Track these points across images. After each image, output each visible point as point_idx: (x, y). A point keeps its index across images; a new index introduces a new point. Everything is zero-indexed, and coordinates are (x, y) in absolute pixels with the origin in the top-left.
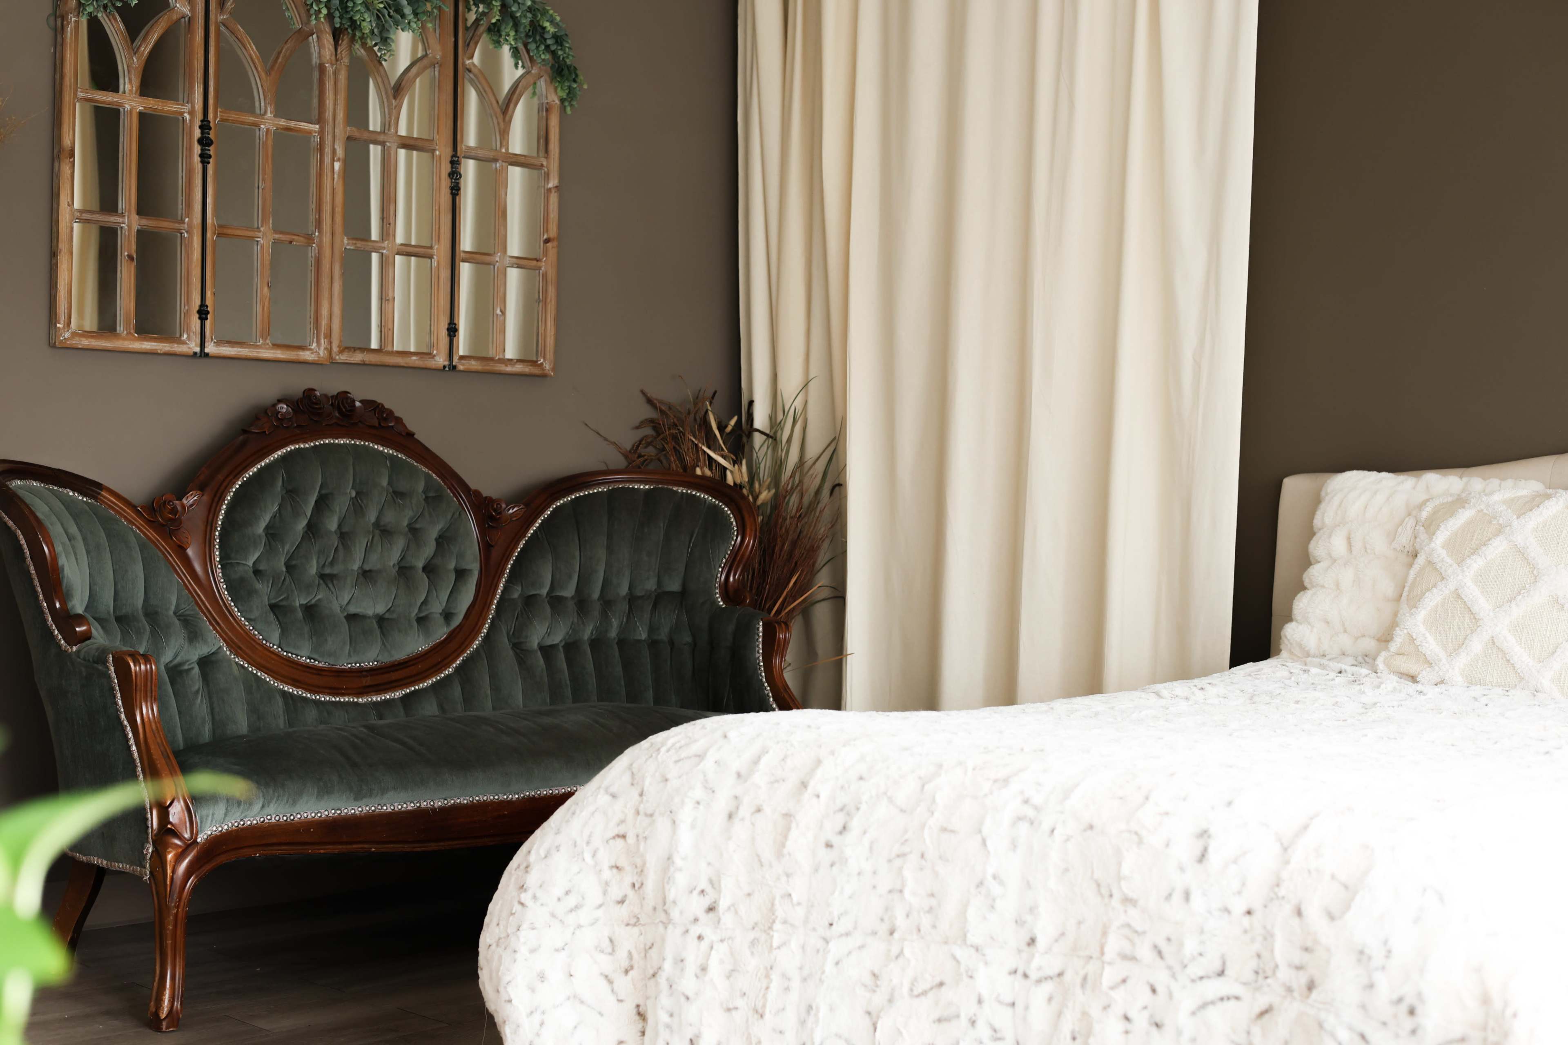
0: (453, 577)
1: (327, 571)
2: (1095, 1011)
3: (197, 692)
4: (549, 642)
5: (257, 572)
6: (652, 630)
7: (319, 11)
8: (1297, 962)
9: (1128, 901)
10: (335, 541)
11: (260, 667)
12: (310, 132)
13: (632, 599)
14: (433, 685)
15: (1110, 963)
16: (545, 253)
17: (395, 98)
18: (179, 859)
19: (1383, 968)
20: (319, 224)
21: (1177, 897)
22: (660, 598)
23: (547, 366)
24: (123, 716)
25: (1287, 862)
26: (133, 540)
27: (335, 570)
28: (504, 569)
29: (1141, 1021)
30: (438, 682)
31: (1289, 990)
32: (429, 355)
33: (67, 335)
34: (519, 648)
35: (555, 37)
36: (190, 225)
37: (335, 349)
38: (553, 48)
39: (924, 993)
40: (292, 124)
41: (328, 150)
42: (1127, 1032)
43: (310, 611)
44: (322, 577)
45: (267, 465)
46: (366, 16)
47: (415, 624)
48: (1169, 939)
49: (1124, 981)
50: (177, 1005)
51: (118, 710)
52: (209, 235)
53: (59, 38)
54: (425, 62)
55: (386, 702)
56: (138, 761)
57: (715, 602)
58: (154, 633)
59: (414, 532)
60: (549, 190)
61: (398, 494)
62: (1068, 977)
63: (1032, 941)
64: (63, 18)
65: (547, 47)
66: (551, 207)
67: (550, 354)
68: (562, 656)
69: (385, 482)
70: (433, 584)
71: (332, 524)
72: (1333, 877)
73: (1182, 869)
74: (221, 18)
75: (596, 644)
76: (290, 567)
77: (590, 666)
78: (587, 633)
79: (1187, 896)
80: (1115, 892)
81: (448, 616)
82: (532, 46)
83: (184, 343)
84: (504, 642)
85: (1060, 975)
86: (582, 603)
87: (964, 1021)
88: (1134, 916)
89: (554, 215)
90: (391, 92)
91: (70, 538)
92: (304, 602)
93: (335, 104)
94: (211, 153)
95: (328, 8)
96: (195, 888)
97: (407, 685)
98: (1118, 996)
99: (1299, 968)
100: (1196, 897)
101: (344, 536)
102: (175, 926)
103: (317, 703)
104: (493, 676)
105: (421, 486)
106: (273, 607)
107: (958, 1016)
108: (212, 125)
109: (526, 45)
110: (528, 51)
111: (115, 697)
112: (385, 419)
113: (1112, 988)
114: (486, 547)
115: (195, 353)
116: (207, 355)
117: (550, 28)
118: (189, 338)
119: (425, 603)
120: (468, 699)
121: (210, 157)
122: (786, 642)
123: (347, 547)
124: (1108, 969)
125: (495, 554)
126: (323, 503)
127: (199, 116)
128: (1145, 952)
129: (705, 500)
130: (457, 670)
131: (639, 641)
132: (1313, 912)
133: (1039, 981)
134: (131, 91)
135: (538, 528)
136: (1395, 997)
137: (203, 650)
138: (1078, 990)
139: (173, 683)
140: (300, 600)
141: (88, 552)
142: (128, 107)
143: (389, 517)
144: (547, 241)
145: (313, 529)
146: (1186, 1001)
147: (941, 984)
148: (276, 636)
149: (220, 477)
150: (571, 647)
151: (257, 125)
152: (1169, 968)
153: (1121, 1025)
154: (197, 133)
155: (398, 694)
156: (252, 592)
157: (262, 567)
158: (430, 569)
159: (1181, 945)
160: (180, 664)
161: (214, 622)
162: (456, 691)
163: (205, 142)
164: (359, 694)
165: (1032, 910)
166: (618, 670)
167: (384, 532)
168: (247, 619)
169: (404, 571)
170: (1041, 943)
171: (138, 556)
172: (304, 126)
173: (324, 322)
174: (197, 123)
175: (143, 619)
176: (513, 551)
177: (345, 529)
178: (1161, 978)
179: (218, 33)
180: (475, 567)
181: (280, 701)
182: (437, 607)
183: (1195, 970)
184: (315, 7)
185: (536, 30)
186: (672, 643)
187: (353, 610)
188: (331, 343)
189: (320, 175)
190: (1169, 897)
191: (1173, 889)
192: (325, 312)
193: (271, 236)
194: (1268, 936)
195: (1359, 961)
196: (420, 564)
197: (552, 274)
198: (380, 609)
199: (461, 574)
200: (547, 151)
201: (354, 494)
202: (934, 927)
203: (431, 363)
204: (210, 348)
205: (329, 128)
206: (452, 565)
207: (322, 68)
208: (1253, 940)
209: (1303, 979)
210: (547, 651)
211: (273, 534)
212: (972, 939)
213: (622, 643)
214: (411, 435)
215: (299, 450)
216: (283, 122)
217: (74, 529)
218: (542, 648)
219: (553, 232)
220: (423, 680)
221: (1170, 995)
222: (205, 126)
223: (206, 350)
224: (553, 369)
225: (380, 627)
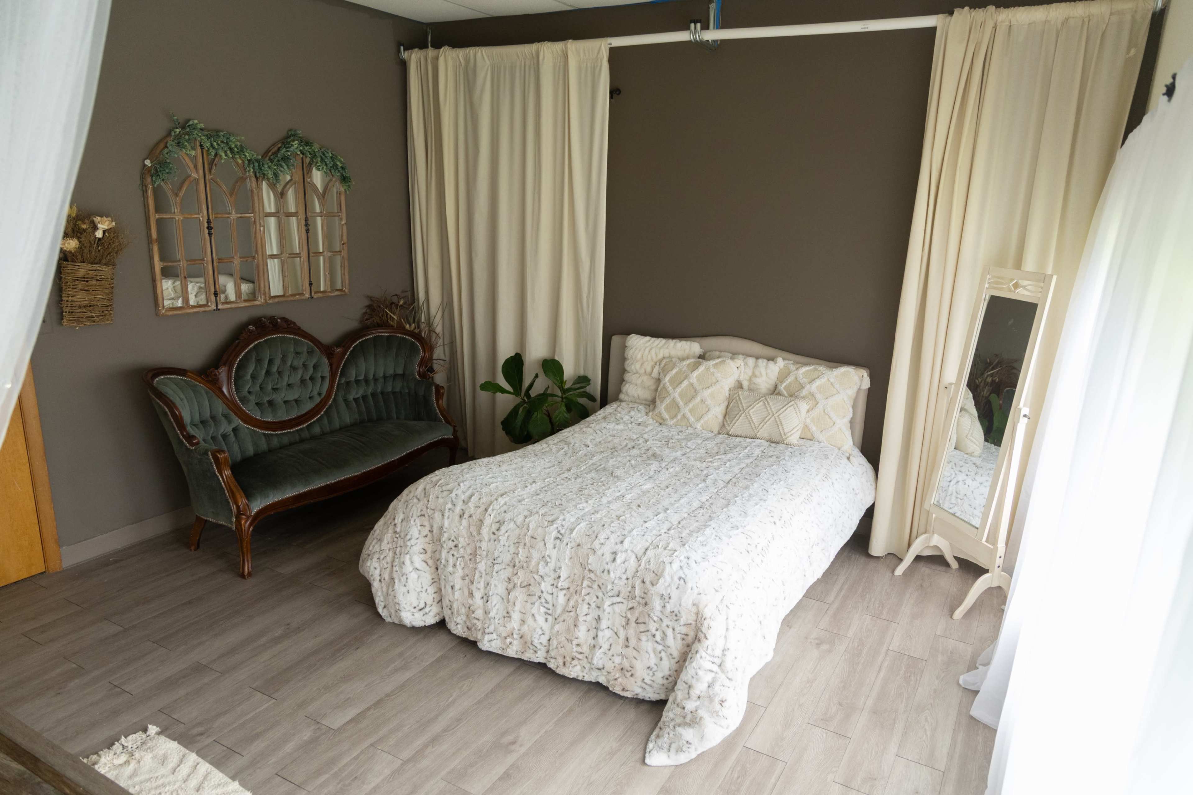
0: (320, 380)
1: (275, 387)
2: (580, 601)
3: (234, 442)
4: (356, 397)
5: (249, 392)
6: (393, 388)
7: (250, 170)
8: (642, 596)
9: (590, 570)
10: (277, 375)
11: (254, 426)
12: (249, 217)
13: (385, 377)
14: (317, 419)
15: (584, 588)
16: (343, 249)
17: (282, 198)
18: (246, 522)
19: (668, 602)
20: (257, 252)
21: (606, 572)
22: (395, 376)
23: (347, 291)
24: (217, 473)
25: (640, 566)
26: (203, 392)
27: (278, 387)
28: (338, 372)
29: (593, 605)
30: (318, 418)
31: (639, 603)
32: (302, 294)
33: (163, 311)
34: (346, 401)
35: (342, 167)
36: (207, 261)
37: (268, 299)
38: (341, 172)
39: (524, 587)
40: (243, 215)
41: (258, 223)
42: (589, 608)
43: (271, 403)
44: (273, 389)
45: (248, 351)
46: (269, 172)
47: (309, 400)
48: (603, 584)
49: (588, 594)
50: (250, 569)
51: (214, 471)
52: (215, 264)
53: (145, 194)
54: (292, 182)
55: (301, 429)
56: (225, 489)
57: (416, 378)
58: (215, 425)
59: (305, 366)
60: (343, 225)
61: (297, 353)
62: (571, 590)
63: (559, 577)
64: (146, 187)
65: (339, 171)
66: (344, 231)
67: (347, 286)
68: (361, 401)
69: (292, 350)
70: (313, 384)
71: (275, 369)
72: (654, 572)
73: (607, 564)
74: (211, 177)
75: (373, 395)
76: (261, 388)
77: (372, 403)
78: (370, 391)
79: (609, 572)
80: (586, 567)
81: (319, 394)
82: (333, 171)
83: (209, 306)
84: (340, 399)
85: (568, 588)
86: (366, 381)
87: (537, 597)
88: (592, 575)
89: (345, 234)
90: (280, 196)
91: (182, 400)
92: (268, 399)
93: (259, 205)
94: (213, 232)
95: (254, 169)
96: (253, 530)
97: (307, 421)
98: (587, 598)
99: (643, 598)
100: (612, 573)
101: (280, 373)
102: (247, 544)
103: (276, 435)
104: (338, 413)
105: (305, 349)
106: (257, 404)
107: (535, 595)
108: (212, 221)
109: (330, 170)
110: (331, 172)
111: (213, 466)
112: (289, 324)
113: (586, 595)
114: (331, 365)
115: (214, 310)
116: (219, 309)
117: (340, 165)
118: (211, 304)
119: (312, 391)
120: (330, 422)
121: (212, 234)
122: (443, 393)
123: (281, 377)
124: (583, 590)
125: (334, 367)
126: (271, 362)
127: (206, 218)
128: (595, 586)
129: (409, 340)
130: (325, 412)
131: (389, 392)
132: (647, 582)
133: (562, 590)
134: (178, 212)
135: (349, 355)
136: (672, 610)
137: (233, 426)
138: (574, 594)
139: (224, 440)
140: (266, 399)
141: (188, 402)
142: (177, 219)
143: (296, 363)
144: (343, 244)
145: (268, 373)
146: (608, 602)
147: (530, 585)
148: (259, 413)
149: (231, 358)
150: (364, 397)
151: (229, 218)
152: (603, 592)
153: (587, 606)
154: (206, 225)
155: (305, 425)
156: (249, 401)
157: (251, 390)
158: (312, 378)
159: (607, 587)
160: (226, 433)
161: (235, 414)
162: (325, 421)
163: (209, 228)
164: (291, 428)
165: (560, 568)
166: (382, 403)
167: (294, 368)
168: (249, 410)
169: (303, 381)
170: (562, 579)
171: (205, 396)
172: (247, 215)
173: (262, 289)
174: (206, 221)
175: (211, 420)
176: (340, 365)
177: (280, 370)
178: (600, 595)
179: (210, 182)
180: (327, 374)
181: (263, 438)
182: (315, 392)
183: (610, 594)
184: (248, 169)
185: (335, 166)
186: (401, 392)
187: (286, 399)
188: (266, 297)
189: (255, 233)
190: (603, 572)
191: (605, 570)
192: (262, 285)
193: (239, 260)
194: (633, 587)
195: (661, 599)
196: (308, 378)
197: (346, 256)
198: (296, 397)
199: (323, 378)
200: (341, 209)
201: (282, 356)
202: (528, 567)
203: (304, 297)
204: (220, 307)
205: (257, 214)
206: (319, 375)
207: (252, 191)
208: (628, 587)
209: (644, 601)
210: (355, 400)
211: (254, 377)
212: (540, 573)
213: (382, 393)
214: (299, 328)
215: (259, 343)
216: (239, 215)
217: (182, 396)
218: (354, 399)
219: (345, 240)
220: (313, 418)
221: (603, 600)
222: (209, 222)
223: (219, 308)
224: (349, 292)
225: (297, 404)
